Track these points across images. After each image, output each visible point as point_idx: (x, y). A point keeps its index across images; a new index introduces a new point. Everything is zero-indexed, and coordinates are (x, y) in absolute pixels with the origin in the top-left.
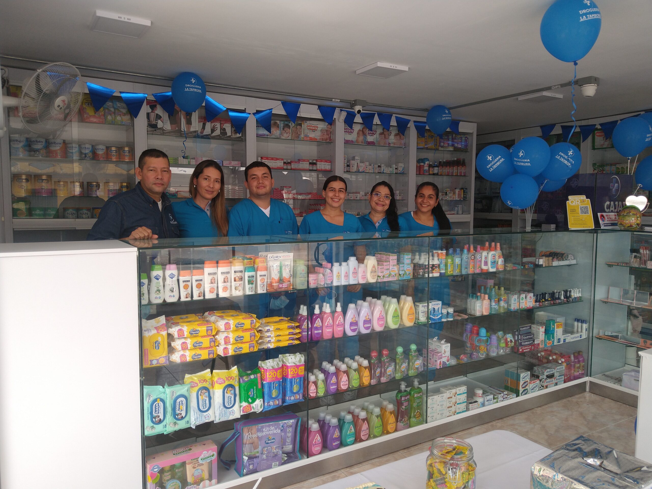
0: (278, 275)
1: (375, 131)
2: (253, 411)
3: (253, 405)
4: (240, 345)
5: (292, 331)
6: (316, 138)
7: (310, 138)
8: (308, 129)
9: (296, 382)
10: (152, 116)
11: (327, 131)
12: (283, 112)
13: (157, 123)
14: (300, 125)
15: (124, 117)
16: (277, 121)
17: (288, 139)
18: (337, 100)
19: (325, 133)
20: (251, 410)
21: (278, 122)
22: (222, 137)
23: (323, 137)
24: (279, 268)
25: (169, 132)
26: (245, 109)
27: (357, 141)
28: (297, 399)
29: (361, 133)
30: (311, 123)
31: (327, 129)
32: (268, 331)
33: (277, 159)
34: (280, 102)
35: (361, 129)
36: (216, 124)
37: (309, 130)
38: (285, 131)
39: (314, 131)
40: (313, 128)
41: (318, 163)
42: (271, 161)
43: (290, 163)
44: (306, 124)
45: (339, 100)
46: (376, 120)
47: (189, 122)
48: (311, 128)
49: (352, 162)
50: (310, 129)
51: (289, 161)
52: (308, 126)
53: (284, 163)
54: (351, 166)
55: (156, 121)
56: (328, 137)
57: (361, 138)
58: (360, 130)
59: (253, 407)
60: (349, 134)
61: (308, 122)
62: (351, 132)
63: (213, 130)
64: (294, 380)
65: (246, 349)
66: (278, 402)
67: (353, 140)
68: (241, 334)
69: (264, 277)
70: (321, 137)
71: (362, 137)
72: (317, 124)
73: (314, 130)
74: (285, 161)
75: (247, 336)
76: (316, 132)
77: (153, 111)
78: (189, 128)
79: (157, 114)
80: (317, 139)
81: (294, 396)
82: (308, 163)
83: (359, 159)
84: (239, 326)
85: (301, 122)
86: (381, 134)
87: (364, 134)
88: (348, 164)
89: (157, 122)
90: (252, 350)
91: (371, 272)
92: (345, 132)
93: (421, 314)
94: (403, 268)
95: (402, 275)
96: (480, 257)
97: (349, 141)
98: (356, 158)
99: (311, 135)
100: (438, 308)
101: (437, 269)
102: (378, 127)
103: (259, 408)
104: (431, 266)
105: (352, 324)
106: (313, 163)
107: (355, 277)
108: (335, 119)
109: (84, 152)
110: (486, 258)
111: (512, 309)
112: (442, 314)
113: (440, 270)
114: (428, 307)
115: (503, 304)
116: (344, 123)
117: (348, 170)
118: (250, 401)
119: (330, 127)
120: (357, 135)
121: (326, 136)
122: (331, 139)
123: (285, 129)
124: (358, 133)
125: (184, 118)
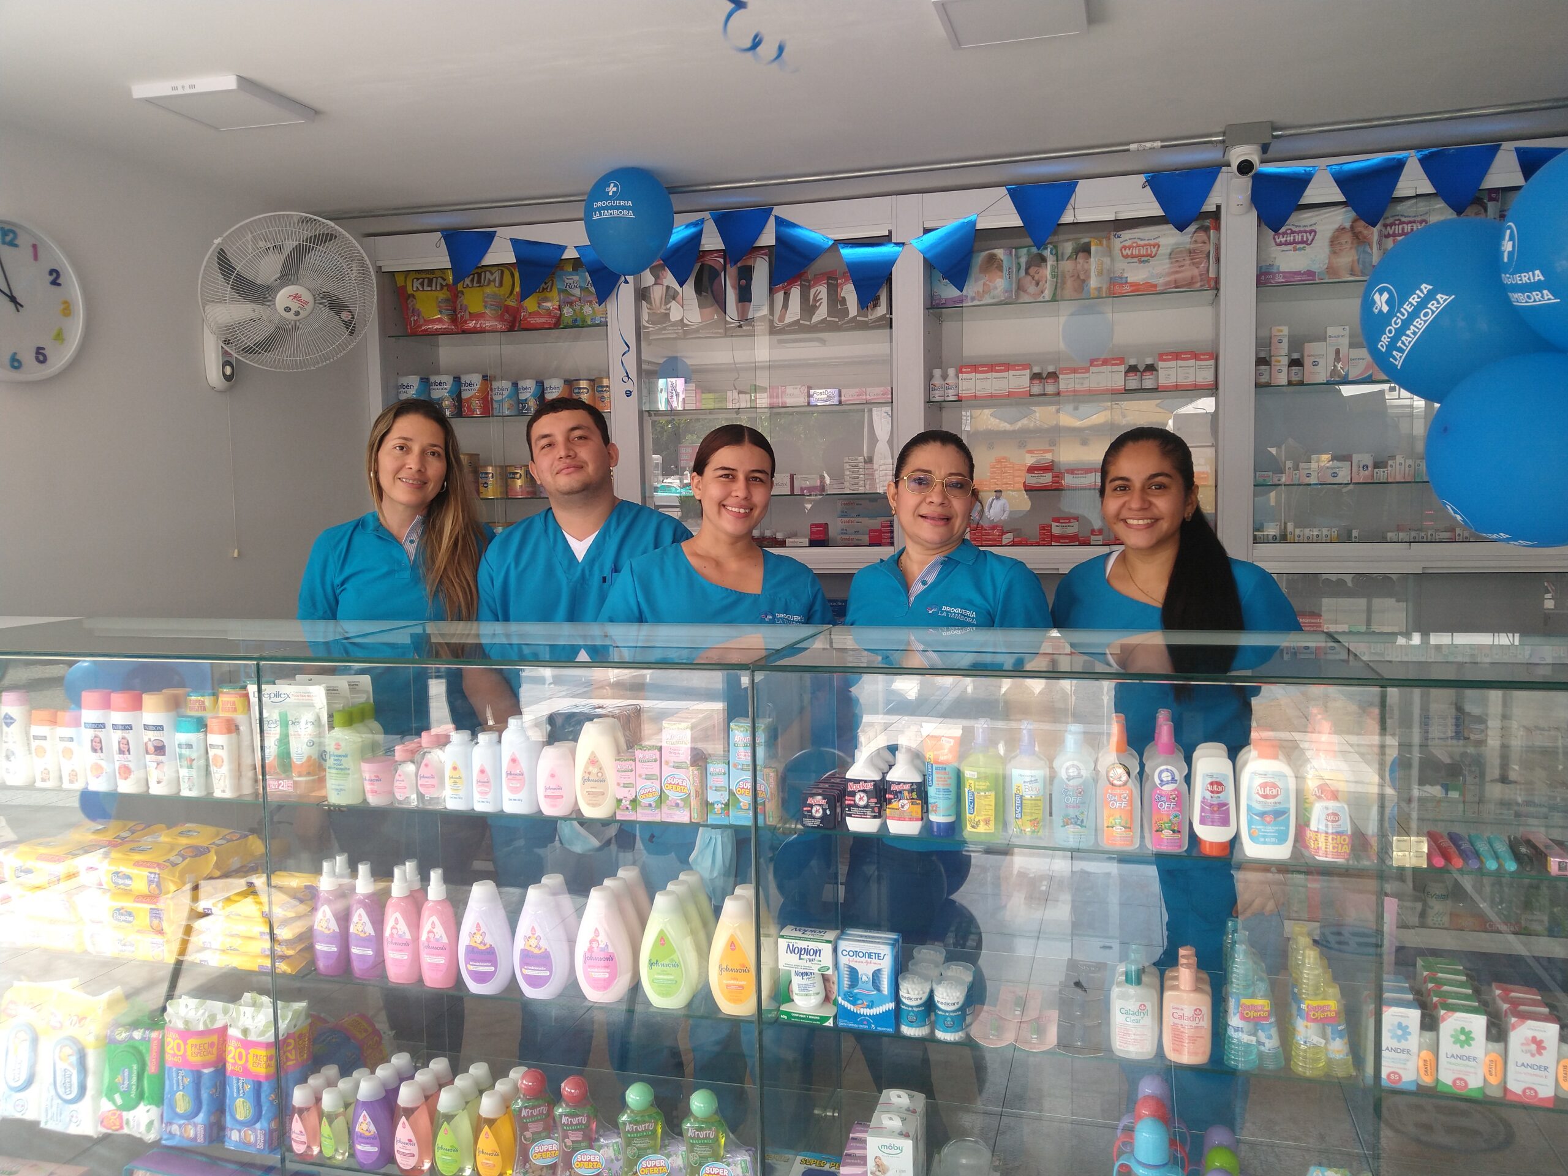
2: (126, 1131)
6: (1153, 281)
7: (1132, 285)
8: (1126, 257)
9: (241, 1091)
10: (657, 293)
11: (1191, 252)
12: (1015, 220)
13: (670, 309)
14: (1086, 249)
15: (592, 306)
16: (996, 251)
17: (1041, 299)
18: (1148, 145)
19: (1187, 261)
20: (122, 1127)
21: (1000, 253)
22: (840, 323)
23: (1178, 276)
25: (697, 331)
26: (890, 232)
27: (1331, 270)
28: (249, 1144)
29: (1347, 238)
30: (1137, 236)
31: (1192, 246)
33: (1008, 366)
34: (1003, 190)
35: (1348, 225)
36: (819, 289)
37: (1130, 260)
38: (1033, 278)
39: (1147, 261)
40: (1143, 252)
41: (1161, 364)
42: (989, 375)
43: (1053, 376)
44: (1117, 244)
45: (1158, 144)
46: (1414, 182)
47: (745, 296)
48: (1136, 252)
49: (1312, 349)
50: (1133, 256)
51: (1051, 369)
52: (1125, 247)
53: (1036, 377)
54: (1307, 362)
55: (666, 304)
56: (1196, 272)
57: (1347, 258)
58: (1341, 229)
59: (128, 1120)
60: (1295, 250)
61: (1127, 235)
62: (1302, 242)
63: (813, 308)
64: (235, 1081)
66: (194, 1131)
67: (1315, 268)
68: (128, 904)
70: (1173, 277)
71: (1353, 252)
72: (1156, 234)
73: (1144, 258)
74: (1036, 370)
75: (142, 914)
76: (1153, 262)
77: (659, 282)
78: (744, 311)
79: (668, 287)
80: (1155, 286)
81: (240, 1131)
82: (1122, 368)
83: (1347, 333)
84: (121, 885)
85: (1086, 240)
87: (1359, 240)
88: (1295, 356)
89: (668, 306)
91: (584, 780)
92: (1280, 244)
93: (796, 981)
94: (722, 781)
95: (718, 807)
96: (1166, 776)
97: (1298, 273)
98: (1331, 331)
99: (1137, 274)
100: (877, 974)
101: (904, 804)
102: (1422, 206)
103: (143, 1129)
104: (869, 787)
105: (474, 954)
106: (1141, 368)
107: (514, 790)
108: (1219, 207)
109: (522, 397)
110: (1216, 785)
111: (1384, 1075)
112: (898, 1001)
113: (925, 810)
114: (827, 958)
115: (1306, 1033)
116: (1254, 215)
117: (1295, 379)
118: (119, 1101)
119: (1205, 238)
120: (1327, 250)
121: (1190, 271)
122: (1209, 279)
123: (1032, 270)
124: (1334, 241)
125: (733, 287)
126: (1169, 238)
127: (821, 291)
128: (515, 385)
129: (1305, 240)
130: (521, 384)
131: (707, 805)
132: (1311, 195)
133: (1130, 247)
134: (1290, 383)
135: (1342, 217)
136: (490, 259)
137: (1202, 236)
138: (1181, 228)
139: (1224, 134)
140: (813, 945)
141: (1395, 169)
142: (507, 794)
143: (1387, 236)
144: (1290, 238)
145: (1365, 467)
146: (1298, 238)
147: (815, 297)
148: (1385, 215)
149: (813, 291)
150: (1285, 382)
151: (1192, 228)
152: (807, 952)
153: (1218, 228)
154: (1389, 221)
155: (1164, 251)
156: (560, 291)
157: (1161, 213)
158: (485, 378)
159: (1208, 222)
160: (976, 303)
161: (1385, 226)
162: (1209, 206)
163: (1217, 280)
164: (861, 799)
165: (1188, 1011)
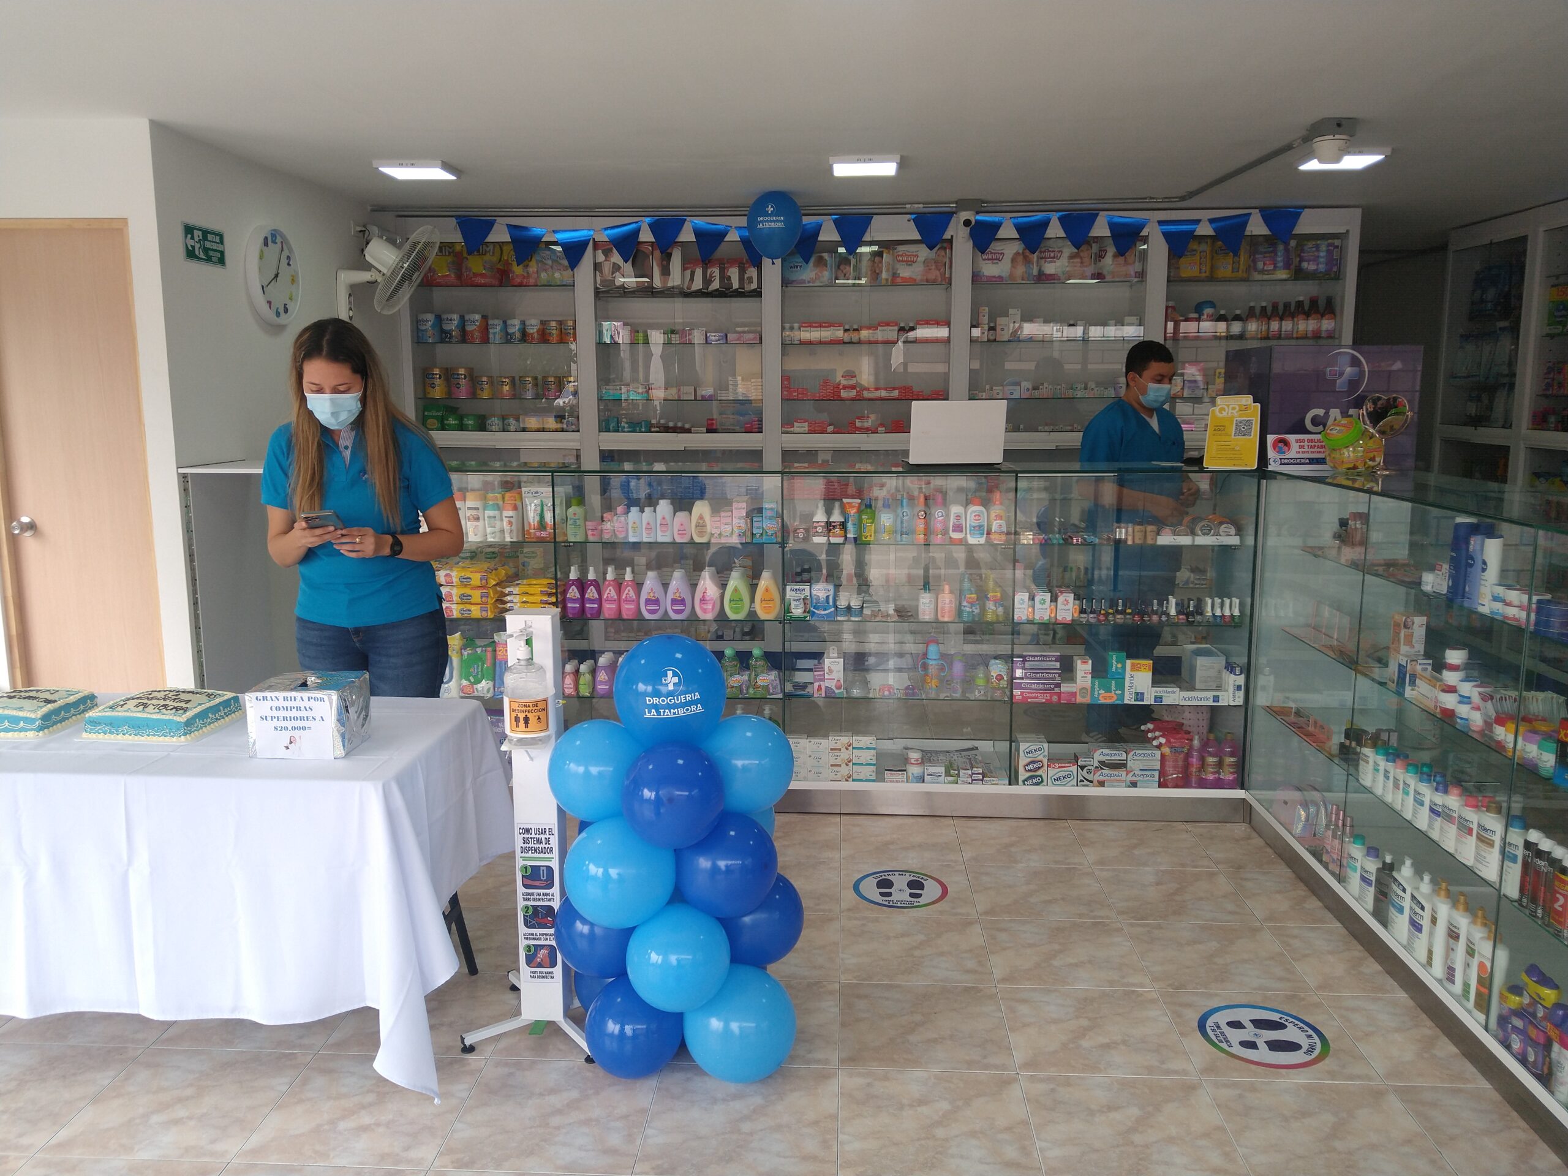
0: (537, 518)
1: (1059, 252)
2: (476, 694)
3: (479, 686)
4: (468, 607)
5: (546, 598)
6: (914, 277)
7: (904, 279)
8: (899, 261)
10: (607, 268)
11: (936, 261)
13: (615, 277)
15: (564, 273)
16: (823, 254)
18: (916, 206)
19: (933, 267)
20: (473, 692)
21: (826, 255)
22: (725, 292)
23: (928, 275)
24: (539, 508)
25: (633, 292)
27: (1011, 276)
29: (1020, 259)
30: (905, 249)
31: (937, 258)
32: (510, 594)
33: (831, 325)
35: (1021, 251)
36: (714, 269)
37: (900, 263)
38: (843, 271)
39: (911, 265)
40: (909, 259)
41: (917, 327)
42: (817, 329)
43: (855, 331)
44: (897, 254)
45: (922, 206)
46: (1055, 230)
47: (666, 272)
48: (906, 259)
49: (1001, 321)
50: (902, 261)
51: (855, 327)
52: (899, 256)
53: (845, 331)
54: (998, 328)
55: (613, 273)
56: (938, 273)
57: (1020, 270)
58: (1017, 254)
59: (477, 689)
60: (993, 263)
61: (899, 249)
63: (707, 281)
65: (476, 612)
67: (1004, 275)
68: (468, 591)
69: (511, 520)
70: (925, 276)
71: (1023, 266)
72: (916, 250)
73: (910, 263)
74: (845, 327)
75: (476, 595)
77: (608, 259)
78: (665, 282)
79: (614, 263)
80: (915, 280)
82: (896, 328)
83: (1019, 312)
84: (465, 582)
85: (880, 250)
86: (1071, 257)
87: (1027, 261)
88: (992, 325)
90: (484, 614)
91: (696, 526)
92: (985, 260)
93: (793, 604)
94: (760, 524)
95: (758, 535)
96: (940, 514)
97: (994, 277)
98: (1011, 311)
99: (905, 272)
100: (828, 597)
101: (837, 531)
102: (1060, 243)
103: (485, 691)
104: (823, 524)
105: (648, 602)
106: (907, 328)
107: (663, 531)
108: (952, 236)
109: (510, 331)
110: (958, 517)
111: (1016, 618)
112: (836, 607)
113: (846, 532)
114: (807, 593)
115: (990, 606)
116: (970, 244)
117: (992, 338)
118: (472, 680)
119: (943, 254)
120: (1010, 265)
121: (935, 274)
122: (945, 278)
123: (842, 267)
124: (1013, 260)
125: (658, 265)
126: (923, 252)
127: (716, 271)
128: (505, 322)
129: (997, 259)
130: (509, 322)
131: (753, 534)
132: (1002, 233)
133: (902, 255)
134: (989, 341)
135: (1017, 247)
136: (492, 238)
137: (942, 253)
138: (931, 248)
139: (956, 203)
140: (802, 587)
141: (1045, 224)
142: (659, 533)
143: (1042, 258)
144: (990, 257)
145: (1028, 390)
146: (994, 257)
147: (711, 275)
148: (1042, 245)
149: (709, 271)
150: (986, 340)
151: (936, 248)
152: (799, 590)
153: (951, 249)
154: (1043, 250)
155: (921, 259)
156: (538, 262)
157: (920, 238)
158: (485, 317)
159: (945, 245)
160: (811, 284)
161: (1041, 252)
162: (947, 236)
163: (950, 279)
164: (819, 530)
165: (947, 601)
